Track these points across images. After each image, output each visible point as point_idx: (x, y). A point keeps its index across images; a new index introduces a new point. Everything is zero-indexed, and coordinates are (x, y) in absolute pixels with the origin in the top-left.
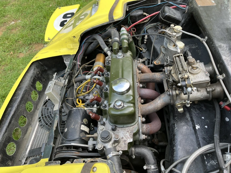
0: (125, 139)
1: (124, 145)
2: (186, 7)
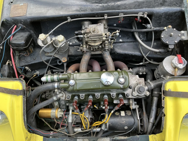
0: (137, 80)
1: (141, 80)
2: (20, 25)
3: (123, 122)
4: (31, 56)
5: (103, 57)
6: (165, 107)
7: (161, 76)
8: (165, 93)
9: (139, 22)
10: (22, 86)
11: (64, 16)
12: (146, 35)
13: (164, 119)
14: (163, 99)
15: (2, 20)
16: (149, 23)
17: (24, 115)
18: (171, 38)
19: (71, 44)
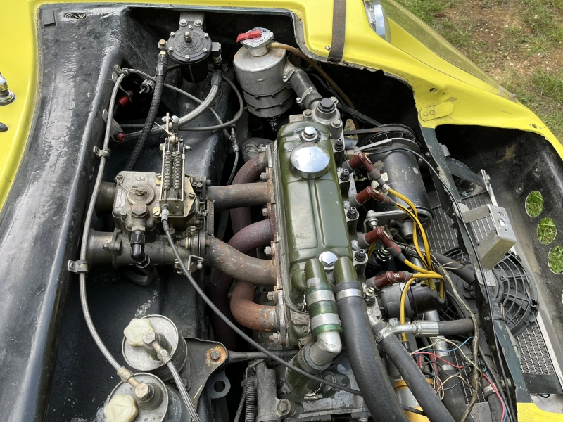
3: (404, 174)
5: (224, 202)
7: (286, 81)
8: (335, 57)
18: (194, 41)
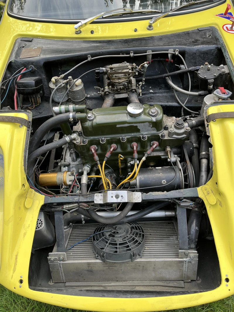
2: (31, 67)
4: (36, 110)
6: (211, 135)
9: (171, 62)
10: (28, 118)
11: (84, 55)
12: (181, 84)
13: (212, 151)
14: (208, 127)
15: (10, 61)
16: (183, 64)
17: (25, 152)
19: (89, 96)
